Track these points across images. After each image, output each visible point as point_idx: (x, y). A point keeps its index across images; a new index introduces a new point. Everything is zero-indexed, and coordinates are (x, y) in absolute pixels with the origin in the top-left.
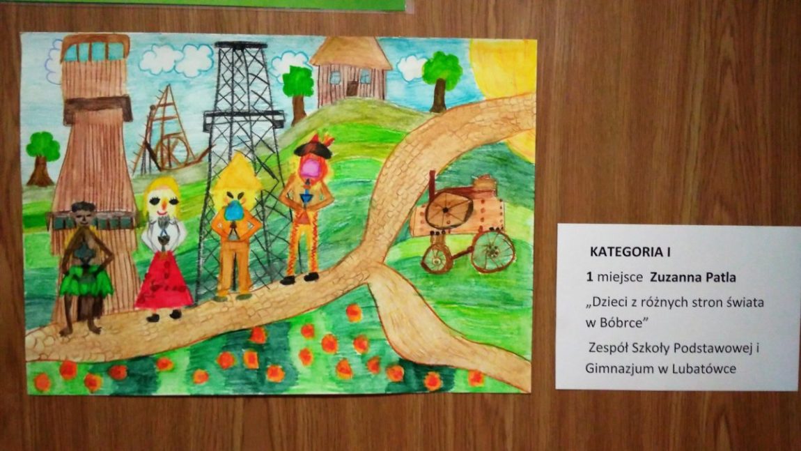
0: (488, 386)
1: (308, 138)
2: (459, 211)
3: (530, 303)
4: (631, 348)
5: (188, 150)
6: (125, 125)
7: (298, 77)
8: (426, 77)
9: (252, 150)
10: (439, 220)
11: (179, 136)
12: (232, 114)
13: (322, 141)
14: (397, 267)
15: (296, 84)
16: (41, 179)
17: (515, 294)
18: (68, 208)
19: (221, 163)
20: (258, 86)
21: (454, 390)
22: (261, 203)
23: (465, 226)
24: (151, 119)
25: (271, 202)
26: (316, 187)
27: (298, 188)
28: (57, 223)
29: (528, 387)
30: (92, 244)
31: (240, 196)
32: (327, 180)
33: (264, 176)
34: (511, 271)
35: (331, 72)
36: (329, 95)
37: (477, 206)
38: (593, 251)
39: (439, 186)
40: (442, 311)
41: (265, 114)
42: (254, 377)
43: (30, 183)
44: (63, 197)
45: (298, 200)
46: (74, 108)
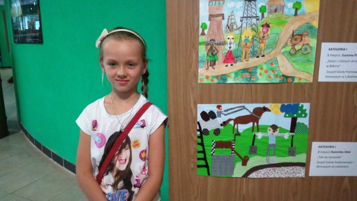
0: (303, 81)
1: (265, 23)
2: (299, 40)
3: (314, 62)
4: (336, 72)
5: (237, 26)
6: (223, 21)
7: (263, 8)
8: (293, 7)
9: (251, 26)
10: (294, 42)
11: (235, 23)
12: (247, 17)
13: (268, 23)
14: (283, 53)
15: (263, 9)
16: (203, 34)
17: (311, 59)
18: (209, 40)
19: (244, 29)
20: (254, 10)
21: (294, 82)
22: (253, 39)
23: (300, 43)
24: (228, 19)
25: (255, 38)
26: (266, 34)
27: (262, 35)
28: (207, 44)
29: (312, 81)
30: (214, 49)
31: (248, 37)
33: (254, 32)
34: (310, 54)
35: (271, 6)
36: (270, 12)
37: (303, 39)
38: (329, 49)
39: (295, 34)
40: (293, 64)
41: (255, 17)
42: (249, 79)
43: (201, 35)
44: (208, 38)
45: (261, 38)
46: (211, 17)
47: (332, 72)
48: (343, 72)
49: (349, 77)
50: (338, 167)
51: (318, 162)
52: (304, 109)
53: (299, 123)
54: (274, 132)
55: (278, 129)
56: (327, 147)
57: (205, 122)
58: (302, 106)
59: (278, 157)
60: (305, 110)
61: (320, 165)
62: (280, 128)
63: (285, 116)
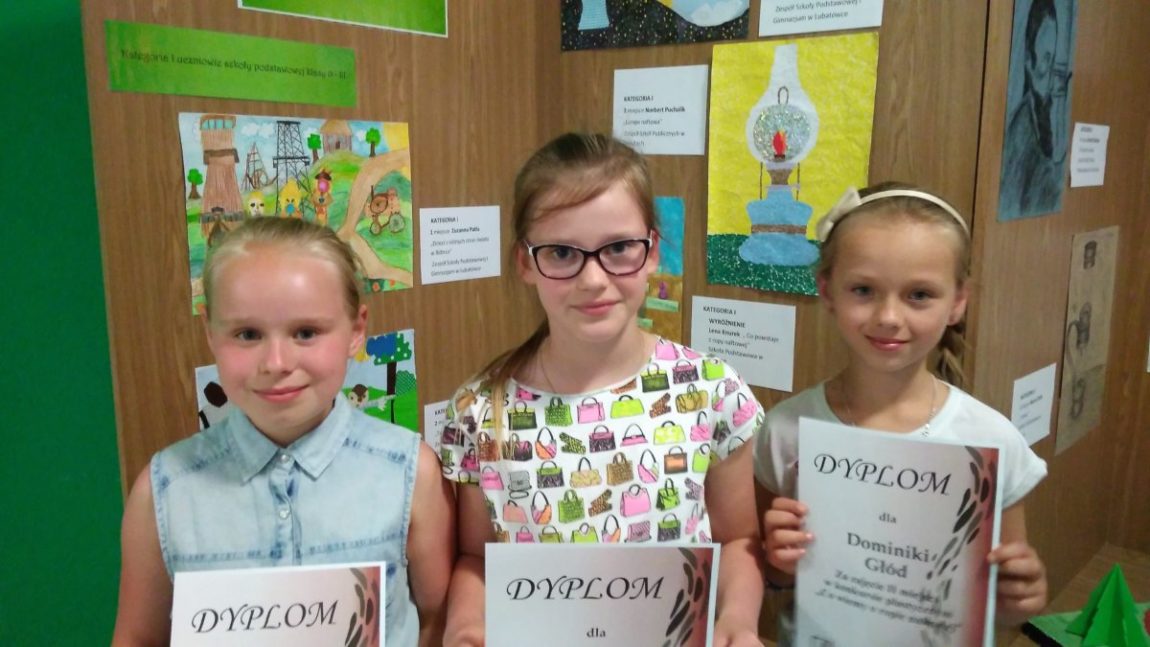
0: (397, 287)
1: (321, 170)
2: (383, 205)
3: (412, 246)
4: (446, 263)
5: (267, 178)
6: (237, 165)
7: (315, 139)
8: (367, 140)
9: (297, 177)
10: (375, 209)
11: (262, 170)
12: (286, 158)
13: (327, 171)
14: (360, 233)
15: (313, 142)
16: (195, 195)
17: (406, 242)
18: (210, 211)
19: (283, 185)
20: (297, 144)
21: (385, 290)
22: (302, 204)
23: (386, 212)
24: (248, 161)
25: (306, 204)
26: (326, 195)
27: (318, 196)
28: (205, 219)
29: (412, 285)
30: (223, 229)
31: (293, 201)
32: (330, 191)
33: (303, 190)
34: (404, 232)
35: (328, 137)
36: (328, 148)
37: (390, 202)
38: (431, 221)
39: (375, 193)
40: (379, 253)
41: (301, 158)
43: (190, 197)
44: (206, 207)
45: (318, 202)
46: (209, 155)
47: (440, 264)
48: (457, 262)
49: (465, 270)
52: (405, 342)
53: (400, 372)
54: (360, 400)
55: (367, 393)
60: (408, 344)
62: (371, 389)
63: (376, 363)
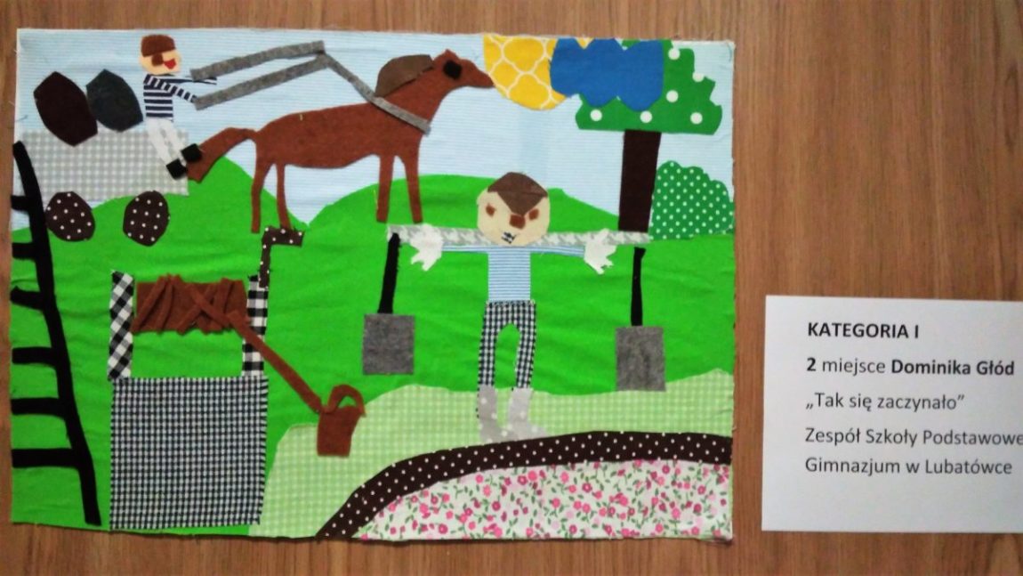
50: (946, 467)
51: (814, 435)
52: (698, 77)
53: (672, 168)
54: (517, 222)
55: (544, 206)
56: (861, 331)
57: (65, 146)
58: (688, 56)
59: (552, 392)
60: (708, 85)
61: (827, 451)
62: (559, 197)
63: (584, 121)
